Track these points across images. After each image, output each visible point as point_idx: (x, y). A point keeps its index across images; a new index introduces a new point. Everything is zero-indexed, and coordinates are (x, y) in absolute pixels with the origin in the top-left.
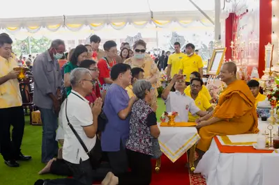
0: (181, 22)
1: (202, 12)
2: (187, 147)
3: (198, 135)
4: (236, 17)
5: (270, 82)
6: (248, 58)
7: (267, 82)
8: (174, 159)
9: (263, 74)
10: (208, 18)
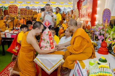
6: (86, 18)
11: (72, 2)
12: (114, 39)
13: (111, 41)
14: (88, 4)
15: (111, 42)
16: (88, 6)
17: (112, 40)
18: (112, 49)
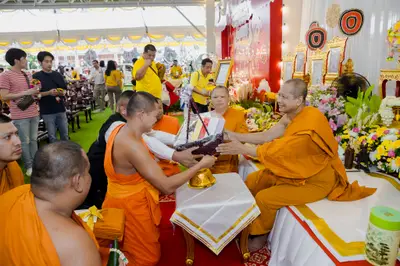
0: (175, 36)
1: (195, 27)
2: (239, 227)
3: (257, 207)
4: (233, 29)
8: (216, 248)
10: (201, 33)
11: (205, 33)
12: (367, 130)
13: (360, 135)
14: (257, 35)
15: (363, 137)
16: (256, 40)
17: (363, 133)
18: (369, 160)
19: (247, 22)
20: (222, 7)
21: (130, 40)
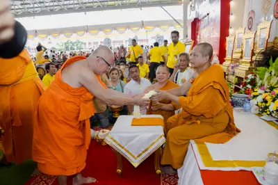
0: (162, 27)
1: (175, 20)
2: (151, 150)
4: (199, 21)
5: (233, 67)
7: (230, 68)
8: (136, 163)
9: (224, 61)
11: (182, 24)
12: (272, 88)
13: (266, 92)
15: (267, 94)
17: (268, 90)
19: (208, 14)
20: (193, 5)
21: (132, 30)
